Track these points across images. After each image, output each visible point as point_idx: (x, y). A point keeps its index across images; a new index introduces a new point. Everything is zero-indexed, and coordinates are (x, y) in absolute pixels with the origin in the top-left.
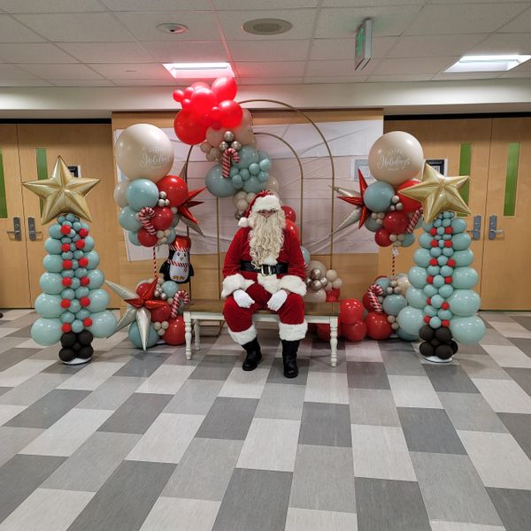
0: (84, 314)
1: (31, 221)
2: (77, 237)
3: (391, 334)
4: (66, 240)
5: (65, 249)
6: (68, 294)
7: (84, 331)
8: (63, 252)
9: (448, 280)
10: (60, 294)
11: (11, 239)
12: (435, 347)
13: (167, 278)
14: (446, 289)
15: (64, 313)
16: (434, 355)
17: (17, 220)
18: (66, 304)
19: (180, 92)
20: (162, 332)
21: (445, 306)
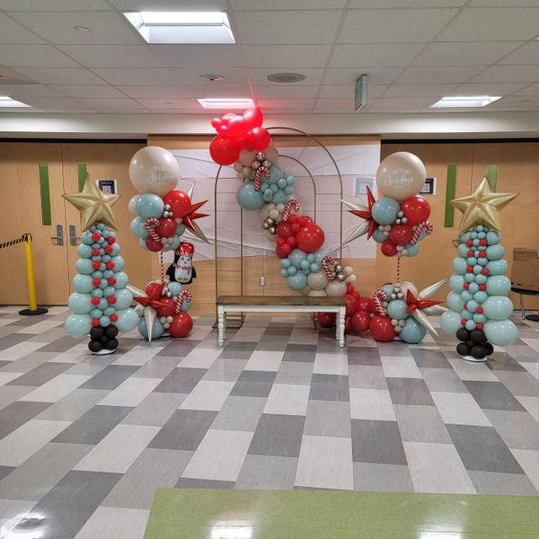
0: (110, 311)
1: (72, 228)
2: (106, 244)
3: (394, 336)
4: (97, 246)
5: (95, 253)
6: (98, 292)
7: (111, 326)
8: (92, 256)
9: (483, 287)
10: (90, 293)
11: (55, 244)
12: (470, 348)
13: (173, 279)
14: (481, 295)
15: (94, 309)
16: (469, 354)
17: (59, 227)
18: (95, 302)
19: (217, 120)
20: (167, 326)
21: (480, 311)
